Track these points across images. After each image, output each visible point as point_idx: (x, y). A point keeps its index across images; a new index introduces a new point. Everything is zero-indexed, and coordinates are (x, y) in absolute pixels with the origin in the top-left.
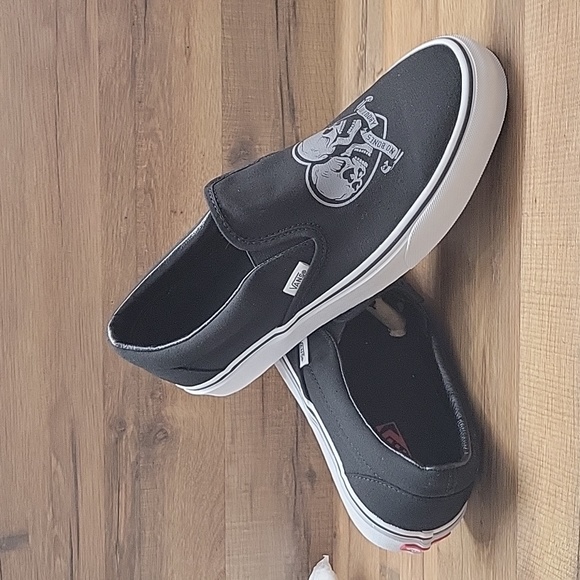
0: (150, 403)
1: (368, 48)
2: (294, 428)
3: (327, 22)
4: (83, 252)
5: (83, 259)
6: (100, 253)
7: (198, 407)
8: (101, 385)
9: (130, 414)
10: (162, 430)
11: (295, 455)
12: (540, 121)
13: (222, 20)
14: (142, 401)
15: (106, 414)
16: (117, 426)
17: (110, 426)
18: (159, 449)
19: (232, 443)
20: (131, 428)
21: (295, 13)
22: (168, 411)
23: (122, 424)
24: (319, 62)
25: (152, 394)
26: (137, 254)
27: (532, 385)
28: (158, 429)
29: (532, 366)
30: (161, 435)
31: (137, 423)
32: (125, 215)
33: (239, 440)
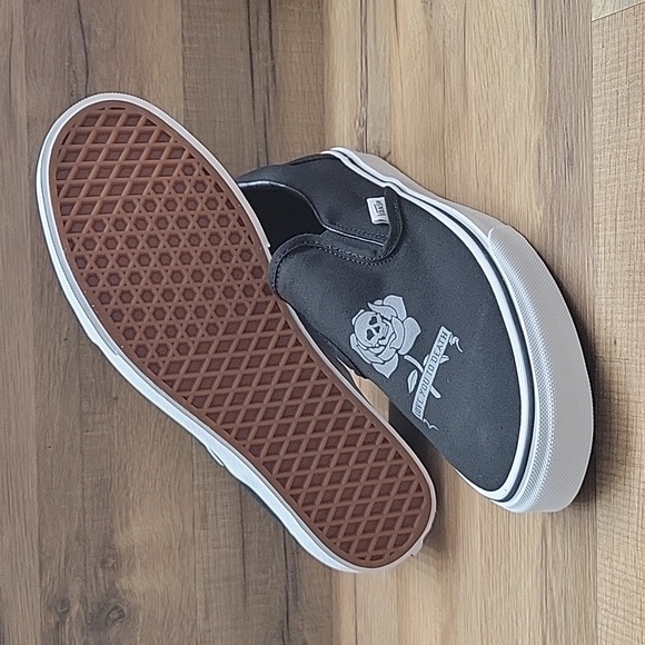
0: (100, 574)
1: (370, 124)
2: (283, 595)
3: (314, 89)
4: (11, 385)
5: (11, 394)
6: (33, 384)
7: (162, 577)
8: (36, 555)
9: (75, 590)
10: (116, 607)
11: (285, 629)
12: (619, 239)
13: (184, 89)
14: (91, 572)
15: (43, 592)
16: (58, 606)
17: (49, 608)
18: (113, 632)
19: (207, 618)
20: (76, 608)
21: (274, 78)
22: (123, 582)
23: (65, 603)
24: (306, 138)
25: (103, 563)
26: (80, 385)
27: (616, 581)
28: (110, 608)
29: (615, 557)
30: (115, 615)
31: (83, 601)
32: (65, 336)
33: (215, 615)
